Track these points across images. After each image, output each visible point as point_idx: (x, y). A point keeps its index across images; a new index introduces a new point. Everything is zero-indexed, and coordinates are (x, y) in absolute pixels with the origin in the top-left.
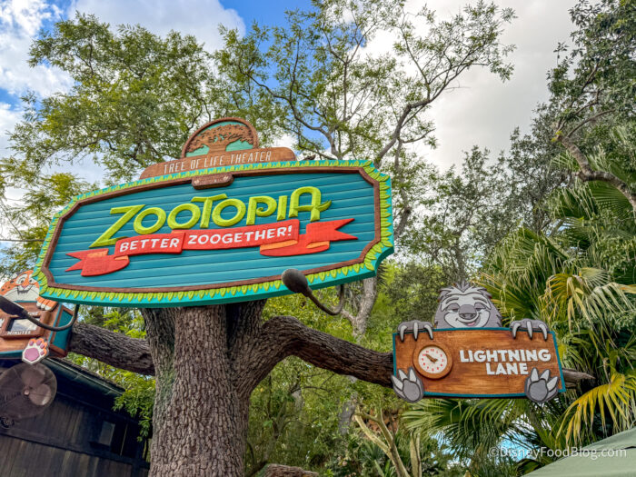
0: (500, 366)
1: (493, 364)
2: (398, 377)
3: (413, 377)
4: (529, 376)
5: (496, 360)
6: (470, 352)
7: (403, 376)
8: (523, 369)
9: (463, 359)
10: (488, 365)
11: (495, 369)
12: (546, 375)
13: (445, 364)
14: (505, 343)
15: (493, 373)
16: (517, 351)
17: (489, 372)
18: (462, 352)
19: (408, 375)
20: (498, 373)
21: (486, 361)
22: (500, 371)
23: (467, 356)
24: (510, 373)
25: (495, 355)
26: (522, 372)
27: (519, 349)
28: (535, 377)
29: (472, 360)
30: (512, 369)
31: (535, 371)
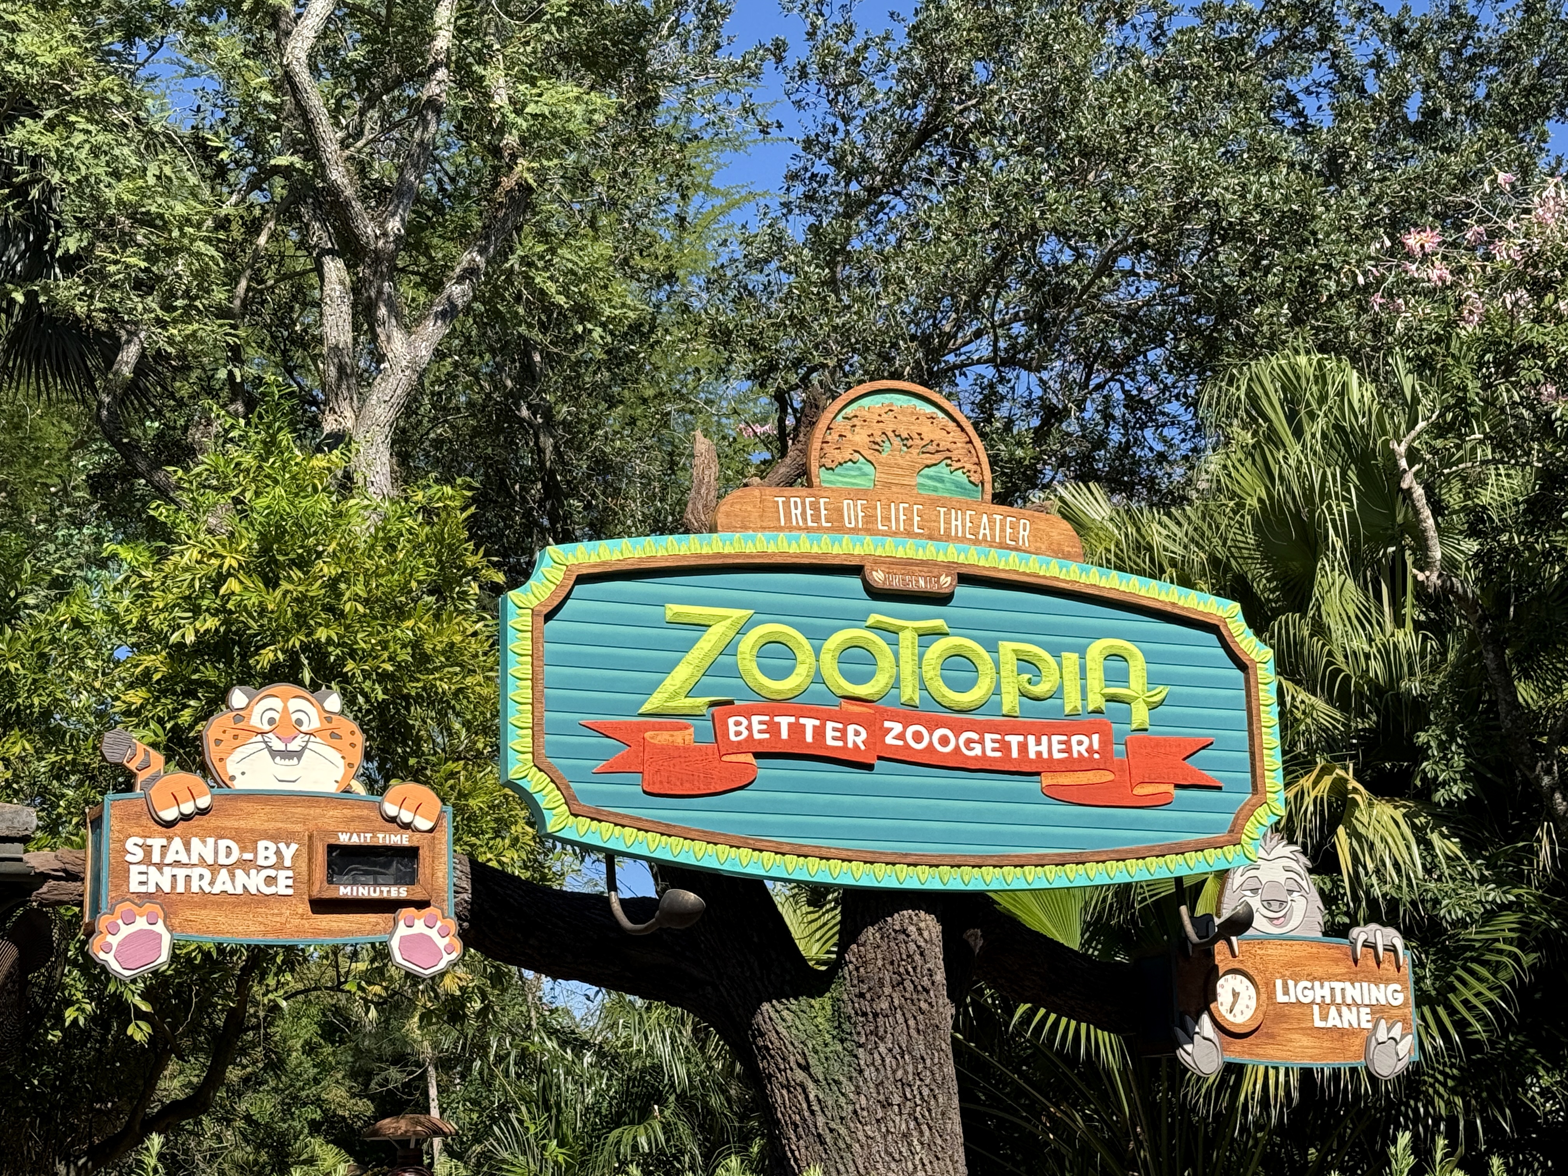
0: (1333, 1010)
1: (1324, 1007)
5: (1328, 1000)
6: (1291, 983)
8: (1366, 1021)
9: (1281, 998)
10: (1316, 1008)
13: (1253, 1004)
14: (1341, 969)
15: (1322, 1024)
16: (1357, 985)
17: (1318, 1023)
18: (1279, 983)
20: (1329, 1025)
21: (1313, 1002)
23: (1286, 992)
24: (1346, 1026)
26: (1365, 1025)
27: (1361, 981)
29: (1293, 1000)
30: (1349, 1018)
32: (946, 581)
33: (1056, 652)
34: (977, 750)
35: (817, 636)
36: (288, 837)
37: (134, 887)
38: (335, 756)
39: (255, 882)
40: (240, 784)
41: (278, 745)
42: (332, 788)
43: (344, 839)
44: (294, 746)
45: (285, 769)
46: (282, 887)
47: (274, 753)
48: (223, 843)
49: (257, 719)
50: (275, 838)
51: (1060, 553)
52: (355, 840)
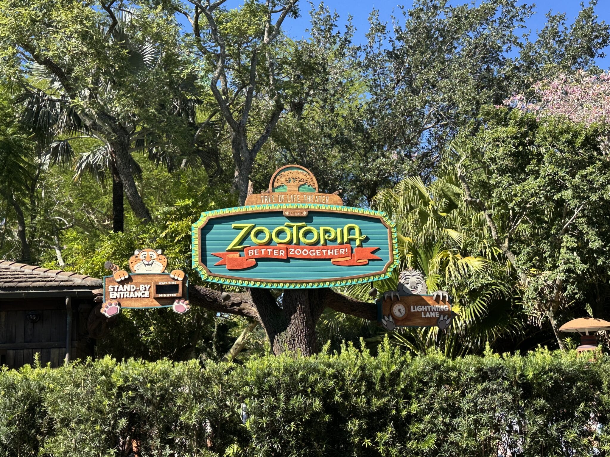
0: (428, 313)
1: (425, 312)
2: (384, 319)
3: (391, 319)
4: (439, 318)
6: (415, 307)
7: (386, 319)
9: (413, 310)
10: (423, 313)
11: (425, 315)
12: (446, 318)
13: (404, 312)
14: (430, 302)
17: (423, 316)
18: (412, 307)
19: (389, 318)
21: (422, 311)
22: (428, 315)
23: (414, 309)
24: (432, 317)
25: (426, 309)
26: (437, 316)
27: (436, 305)
28: (442, 318)
29: (416, 311)
31: (442, 316)
32: (305, 213)
33: (335, 229)
34: (314, 254)
35: (271, 229)
36: (148, 284)
37: (111, 297)
38: (160, 264)
39: (139, 294)
40: (137, 272)
41: (147, 263)
42: (160, 272)
43: (160, 284)
44: (150, 263)
45: (148, 268)
46: (146, 295)
47: (145, 265)
48: (132, 286)
49: (141, 257)
50: (144, 284)
51: (336, 203)
52: (163, 284)
